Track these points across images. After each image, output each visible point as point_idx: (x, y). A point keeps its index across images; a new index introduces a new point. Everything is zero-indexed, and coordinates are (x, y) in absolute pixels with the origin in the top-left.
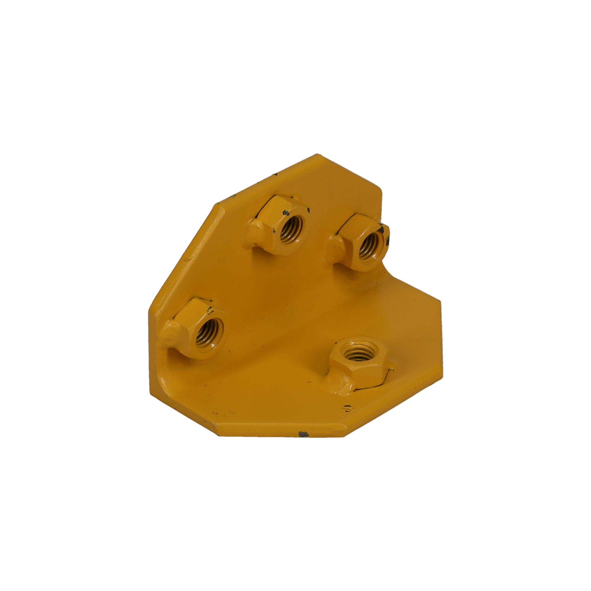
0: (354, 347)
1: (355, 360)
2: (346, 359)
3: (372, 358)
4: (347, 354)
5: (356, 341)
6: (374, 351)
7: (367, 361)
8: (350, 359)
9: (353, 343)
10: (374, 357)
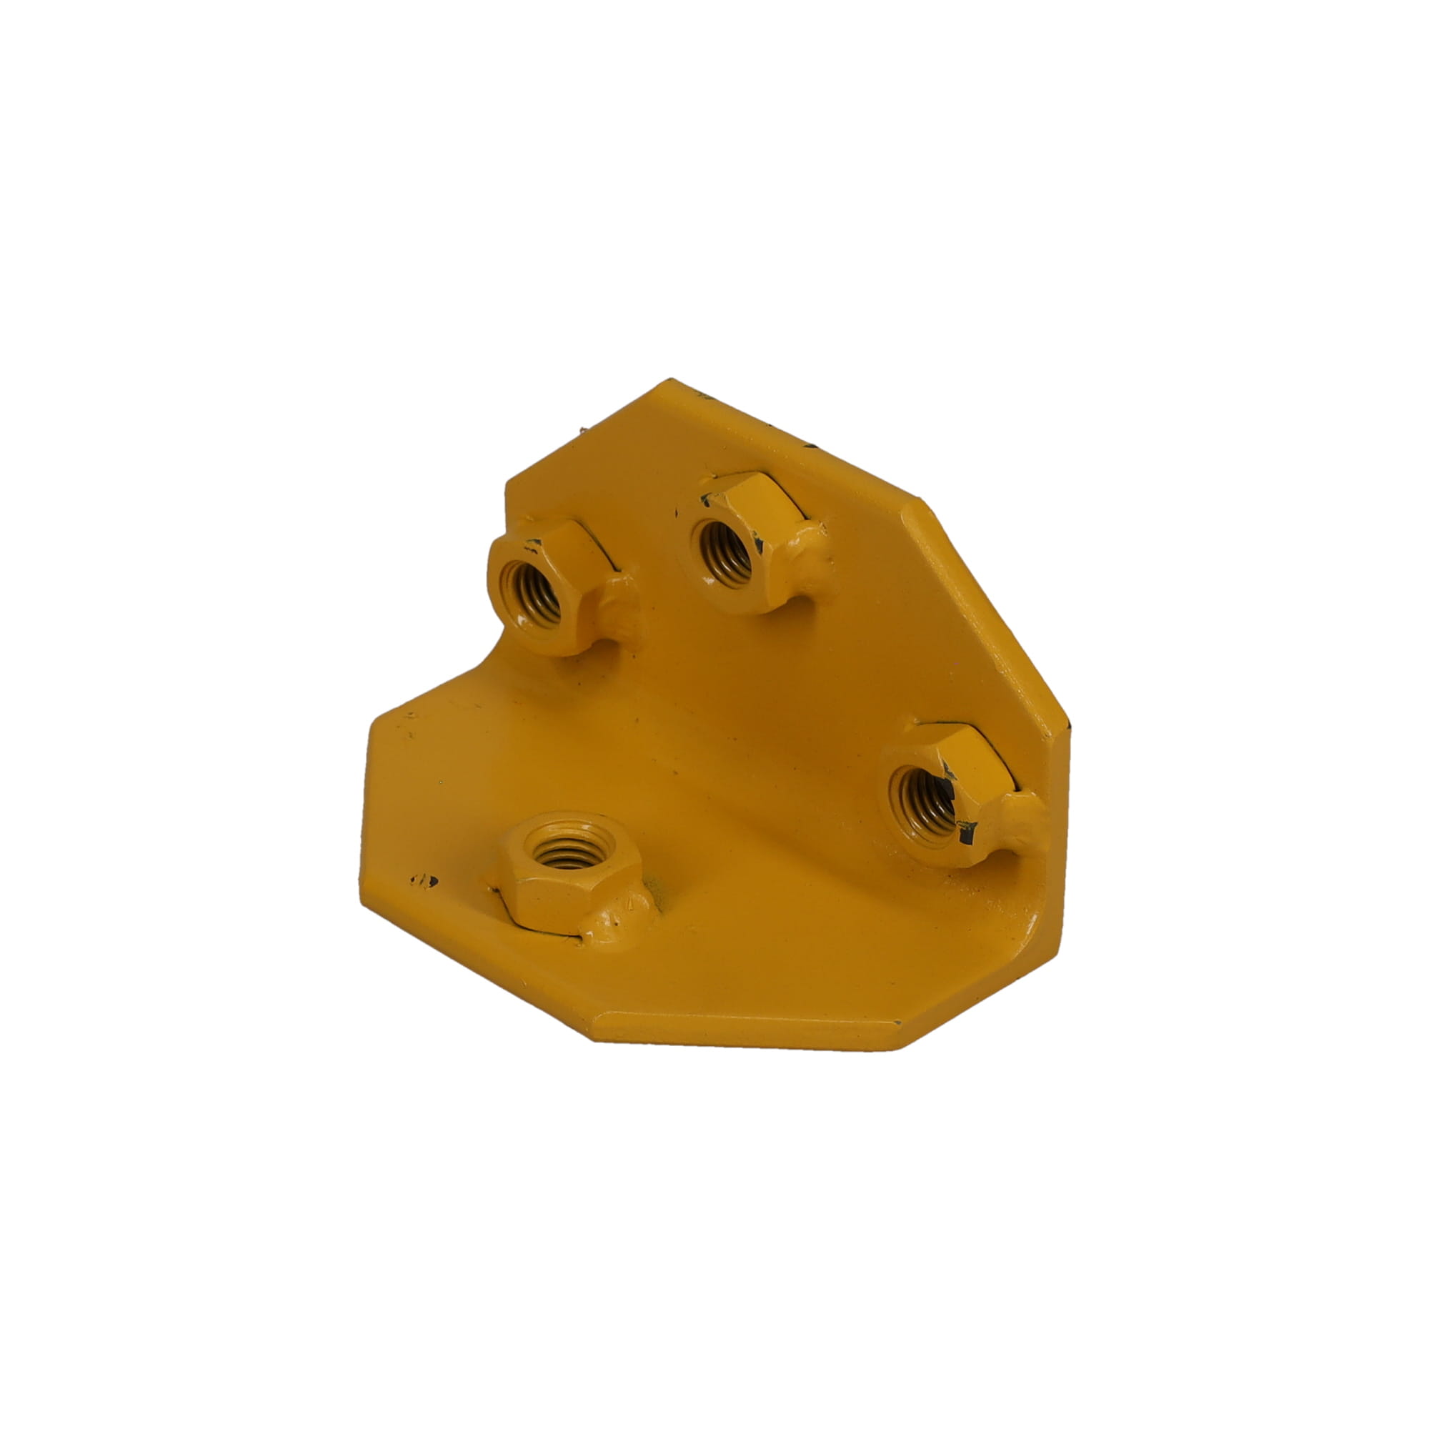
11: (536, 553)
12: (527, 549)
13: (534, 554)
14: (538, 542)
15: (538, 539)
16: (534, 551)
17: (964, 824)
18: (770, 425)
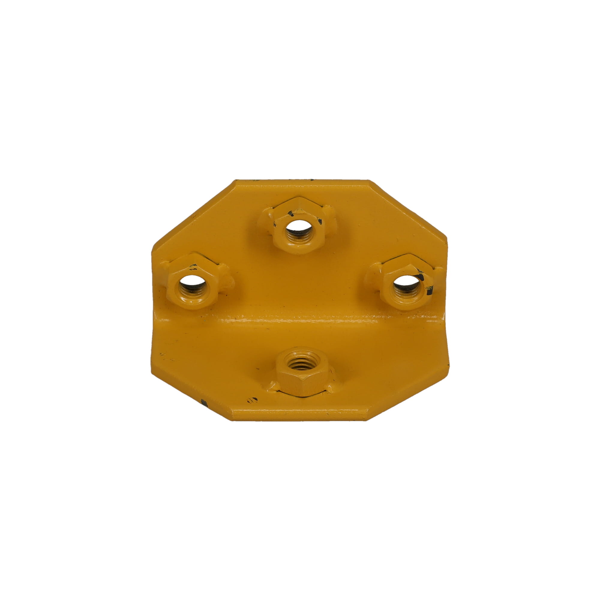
0: (297, 356)
1: (298, 369)
2: (289, 368)
3: (314, 367)
4: (291, 363)
5: (298, 351)
6: (317, 360)
7: (310, 370)
8: (292, 368)
9: (295, 353)
10: (316, 366)
11: (196, 269)
12: (191, 270)
13: (195, 270)
14: (195, 265)
15: (194, 264)
16: (195, 269)
17: (429, 288)
18: (290, 180)
